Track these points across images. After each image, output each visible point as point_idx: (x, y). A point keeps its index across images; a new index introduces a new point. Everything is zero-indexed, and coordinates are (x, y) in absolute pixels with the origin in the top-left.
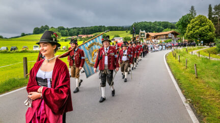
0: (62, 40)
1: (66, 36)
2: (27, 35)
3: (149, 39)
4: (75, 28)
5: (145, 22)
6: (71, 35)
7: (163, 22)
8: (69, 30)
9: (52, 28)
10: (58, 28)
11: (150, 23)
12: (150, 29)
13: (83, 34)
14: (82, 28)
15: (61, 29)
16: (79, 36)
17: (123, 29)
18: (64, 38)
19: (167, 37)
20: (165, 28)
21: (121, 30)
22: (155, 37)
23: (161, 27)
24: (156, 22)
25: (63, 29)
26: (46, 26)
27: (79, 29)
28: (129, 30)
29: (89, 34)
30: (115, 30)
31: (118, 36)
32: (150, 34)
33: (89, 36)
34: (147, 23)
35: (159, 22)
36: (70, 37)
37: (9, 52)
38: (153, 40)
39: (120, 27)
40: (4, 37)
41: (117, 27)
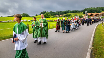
0: (52, 17)
1: (53, 15)
2: (38, 15)
3: (93, 16)
4: (57, 12)
5: (91, 8)
6: (55, 15)
7: (102, 7)
8: (54, 13)
9: (48, 12)
10: (50, 12)
11: (94, 8)
12: (94, 11)
13: (61, 14)
14: (60, 12)
15: (51, 12)
16: (59, 15)
17: (79, 12)
18: (52, 16)
19: (103, 15)
20: (103, 10)
21: (78, 12)
22: (96, 15)
23: (101, 10)
24: (97, 7)
25: (52, 12)
26: (45, 11)
27: (59, 12)
28: (82, 12)
29: (63, 14)
30: (75, 12)
31: (77, 15)
32: (93, 14)
33: (63, 15)
34: (92, 8)
35: (99, 8)
36: (55, 16)
37: (30, 22)
38: (95, 17)
39: (78, 11)
40: (30, 16)
41: (76, 11)
